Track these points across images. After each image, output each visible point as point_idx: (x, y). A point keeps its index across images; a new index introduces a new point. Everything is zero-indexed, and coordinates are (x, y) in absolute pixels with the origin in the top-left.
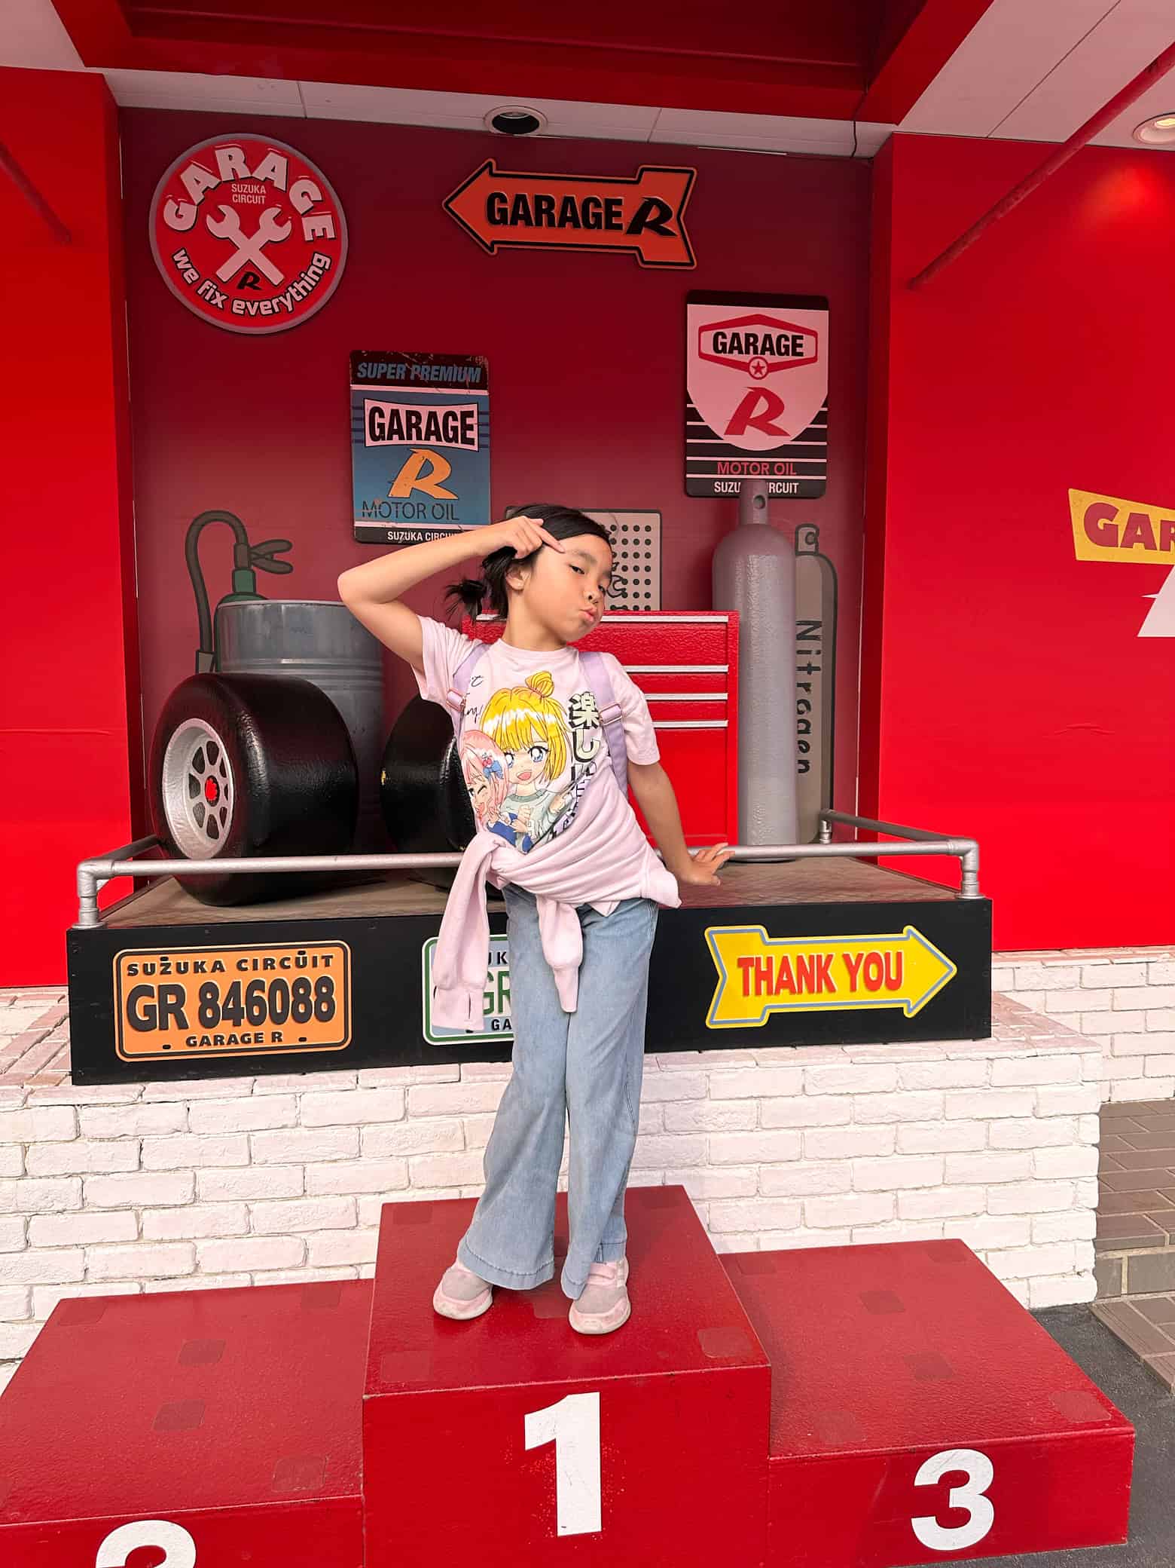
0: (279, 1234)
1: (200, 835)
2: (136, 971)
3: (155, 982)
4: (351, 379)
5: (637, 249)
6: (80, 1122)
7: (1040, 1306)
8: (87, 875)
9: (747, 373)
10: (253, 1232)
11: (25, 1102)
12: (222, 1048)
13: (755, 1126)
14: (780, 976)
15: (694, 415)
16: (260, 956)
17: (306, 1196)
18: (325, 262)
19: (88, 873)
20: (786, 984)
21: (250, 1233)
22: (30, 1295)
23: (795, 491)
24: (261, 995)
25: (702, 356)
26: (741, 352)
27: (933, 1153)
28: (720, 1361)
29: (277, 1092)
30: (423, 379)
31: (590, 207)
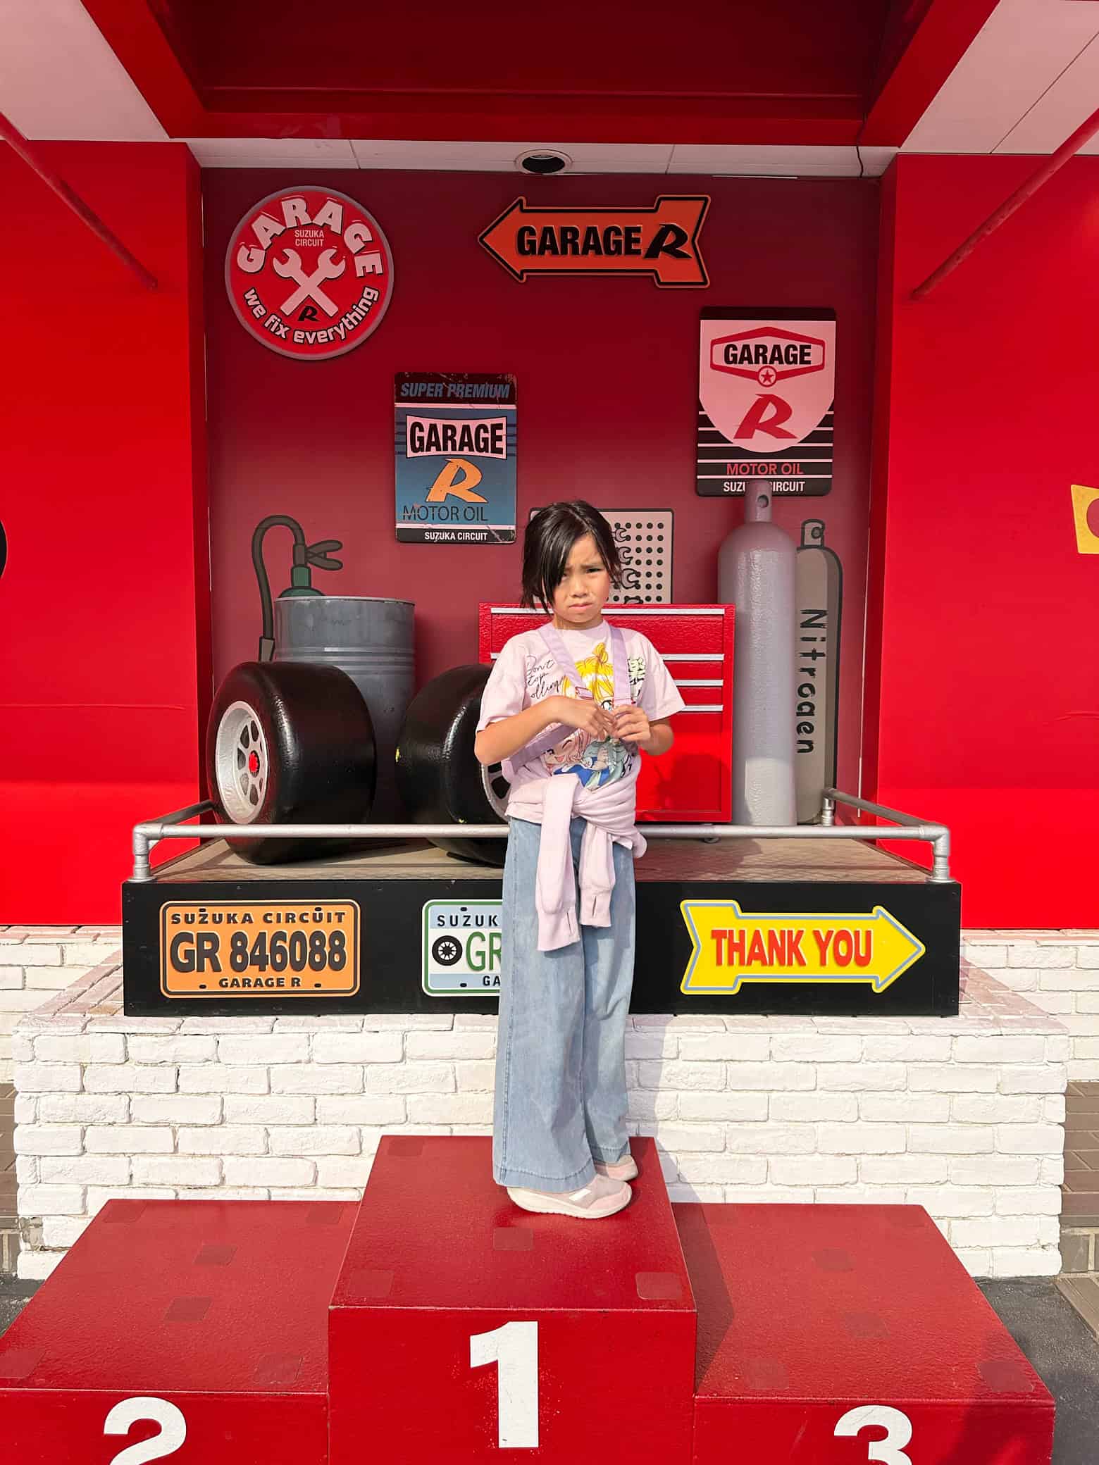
0: (293, 1156)
1: (244, 801)
2: (179, 921)
3: (194, 929)
4: (395, 397)
5: (655, 271)
6: (129, 1048)
7: (1004, 1275)
8: (141, 836)
9: (756, 382)
10: (271, 1152)
11: (84, 1028)
12: (249, 990)
13: (723, 1087)
14: (752, 948)
15: (706, 421)
16: (283, 911)
17: (316, 1124)
18: (374, 295)
19: (141, 834)
20: (757, 956)
21: (268, 1153)
22: (85, 1194)
23: (802, 490)
24: (283, 944)
25: (714, 367)
26: (750, 362)
27: (897, 1122)
28: (650, 1304)
29: (293, 1031)
30: (458, 396)
31: (612, 236)
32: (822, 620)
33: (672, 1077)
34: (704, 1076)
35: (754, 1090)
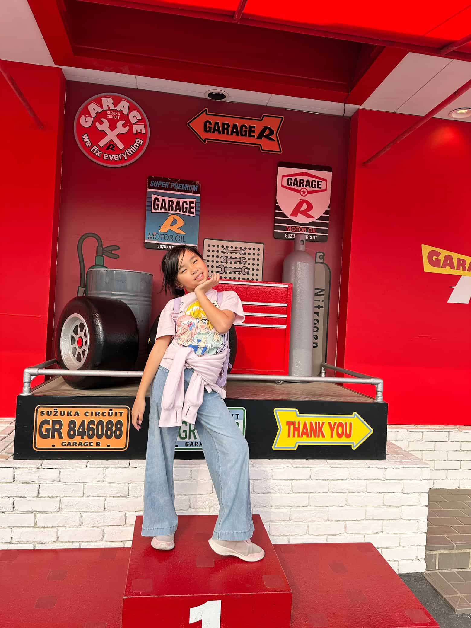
0: (93, 526)
1: (74, 360)
2: (44, 414)
3: (51, 418)
4: (148, 186)
5: (260, 145)
6: (15, 475)
7: (403, 573)
8: (28, 374)
9: (299, 194)
10: (82, 525)
12: (76, 447)
13: (290, 492)
14: (303, 430)
15: (279, 208)
17: (105, 511)
18: (141, 142)
19: (28, 373)
20: (305, 433)
23: (316, 239)
24: (93, 426)
26: (297, 186)
27: (361, 506)
28: (271, 589)
29: (97, 467)
30: (175, 188)
31: (243, 128)
32: (322, 293)
33: (268, 487)
34: (282, 487)
35: (303, 493)
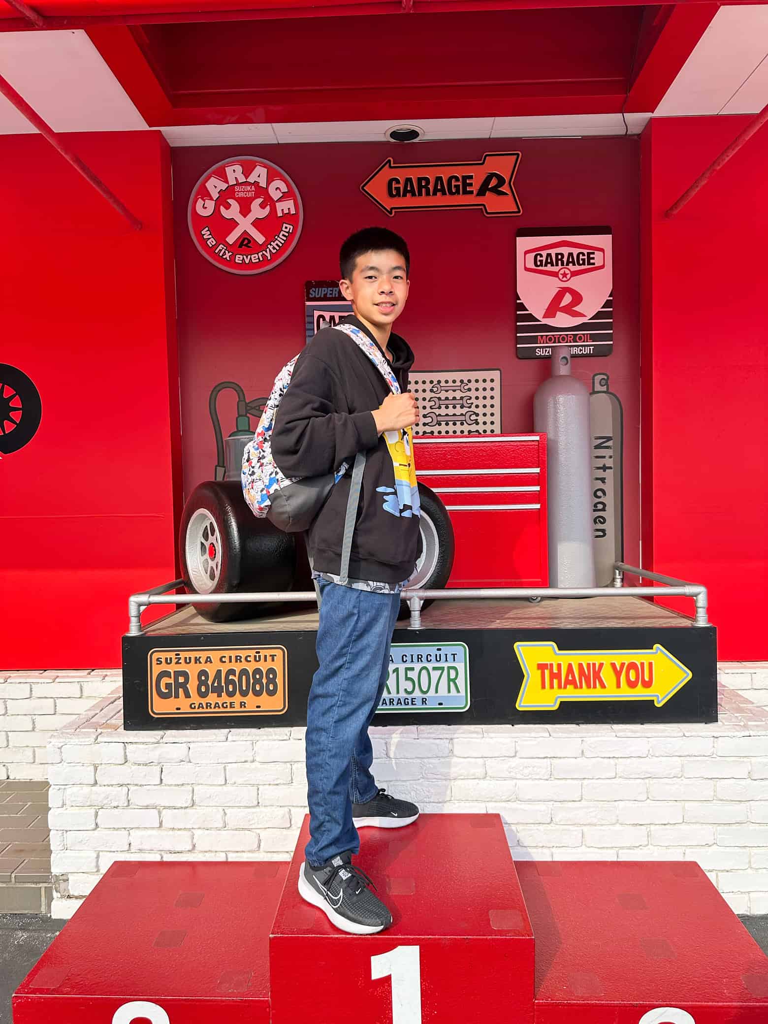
0: (243, 829)
1: (206, 579)
2: (161, 662)
3: (171, 669)
4: (305, 298)
5: (484, 205)
6: (127, 753)
7: (758, 913)
8: (134, 604)
9: (557, 279)
10: (227, 826)
11: (96, 739)
12: (211, 710)
13: (549, 777)
14: (567, 677)
15: (522, 307)
16: (233, 654)
17: (259, 806)
18: (290, 229)
19: (135, 602)
20: (571, 682)
21: (225, 827)
22: (98, 857)
23: (591, 352)
24: (234, 678)
25: (527, 269)
26: (552, 265)
27: (676, 801)
28: (500, 932)
29: (241, 739)
31: (453, 182)
32: (610, 443)
33: (512, 770)
34: (535, 769)
35: (572, 779)
